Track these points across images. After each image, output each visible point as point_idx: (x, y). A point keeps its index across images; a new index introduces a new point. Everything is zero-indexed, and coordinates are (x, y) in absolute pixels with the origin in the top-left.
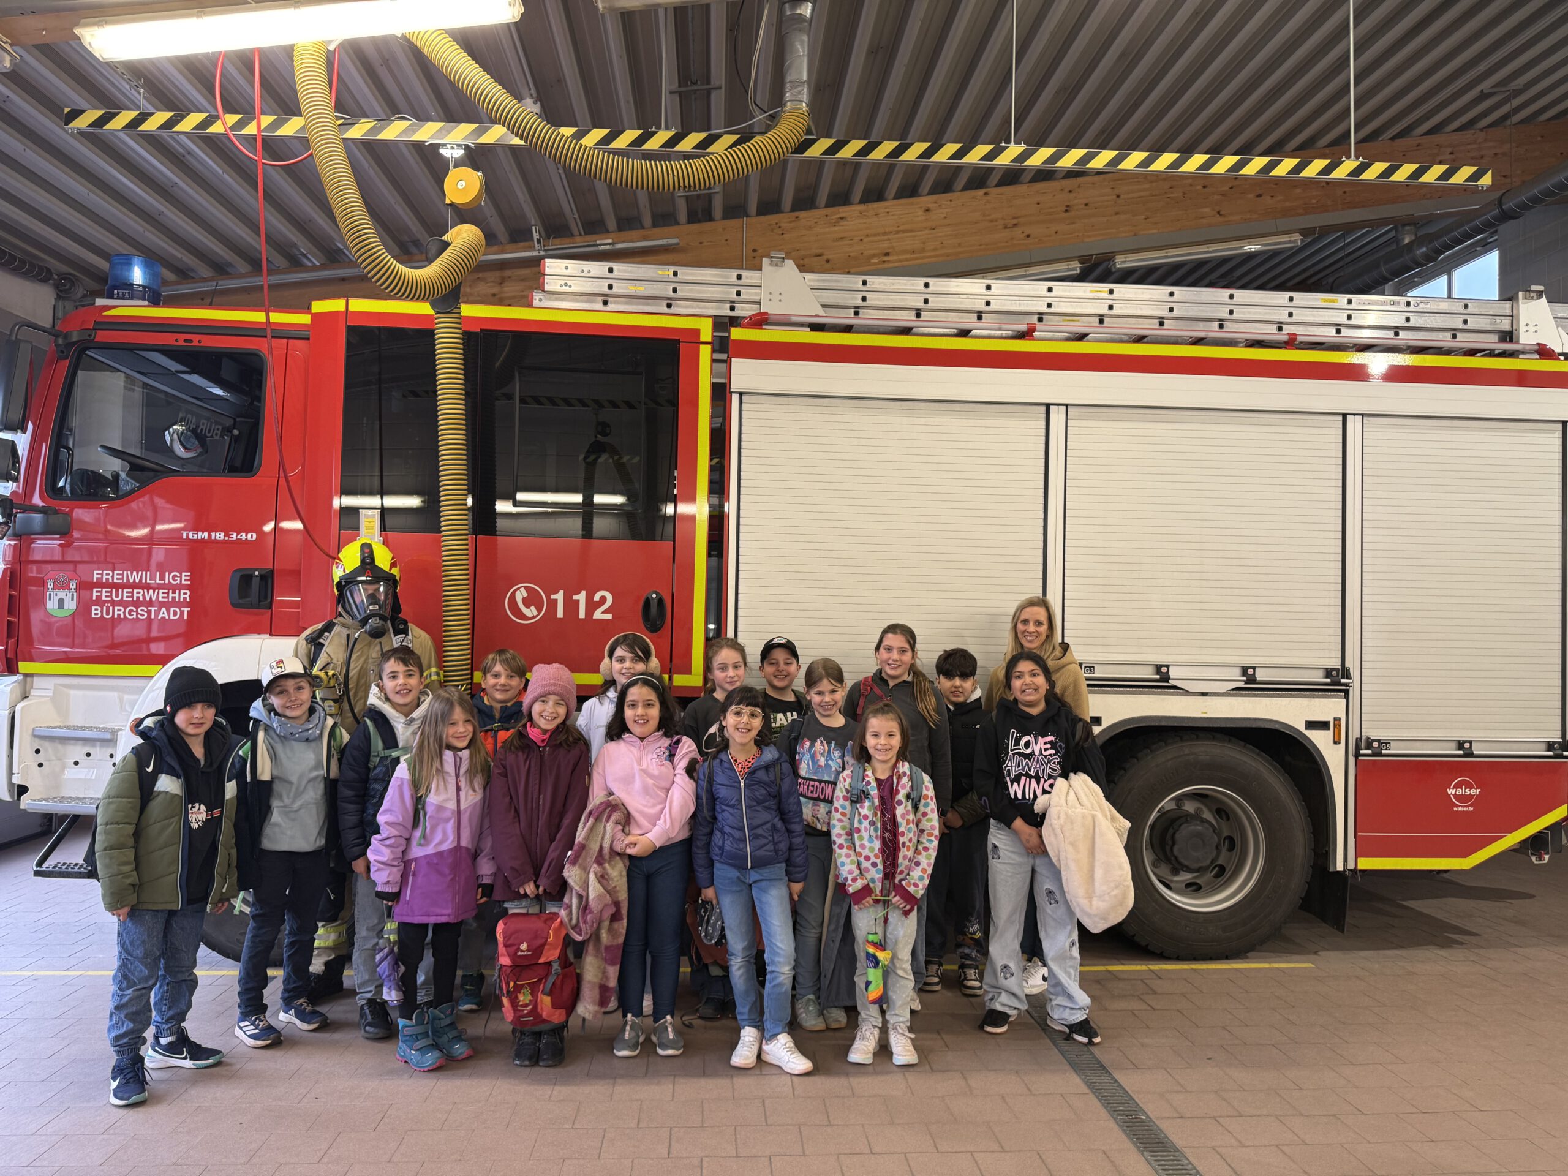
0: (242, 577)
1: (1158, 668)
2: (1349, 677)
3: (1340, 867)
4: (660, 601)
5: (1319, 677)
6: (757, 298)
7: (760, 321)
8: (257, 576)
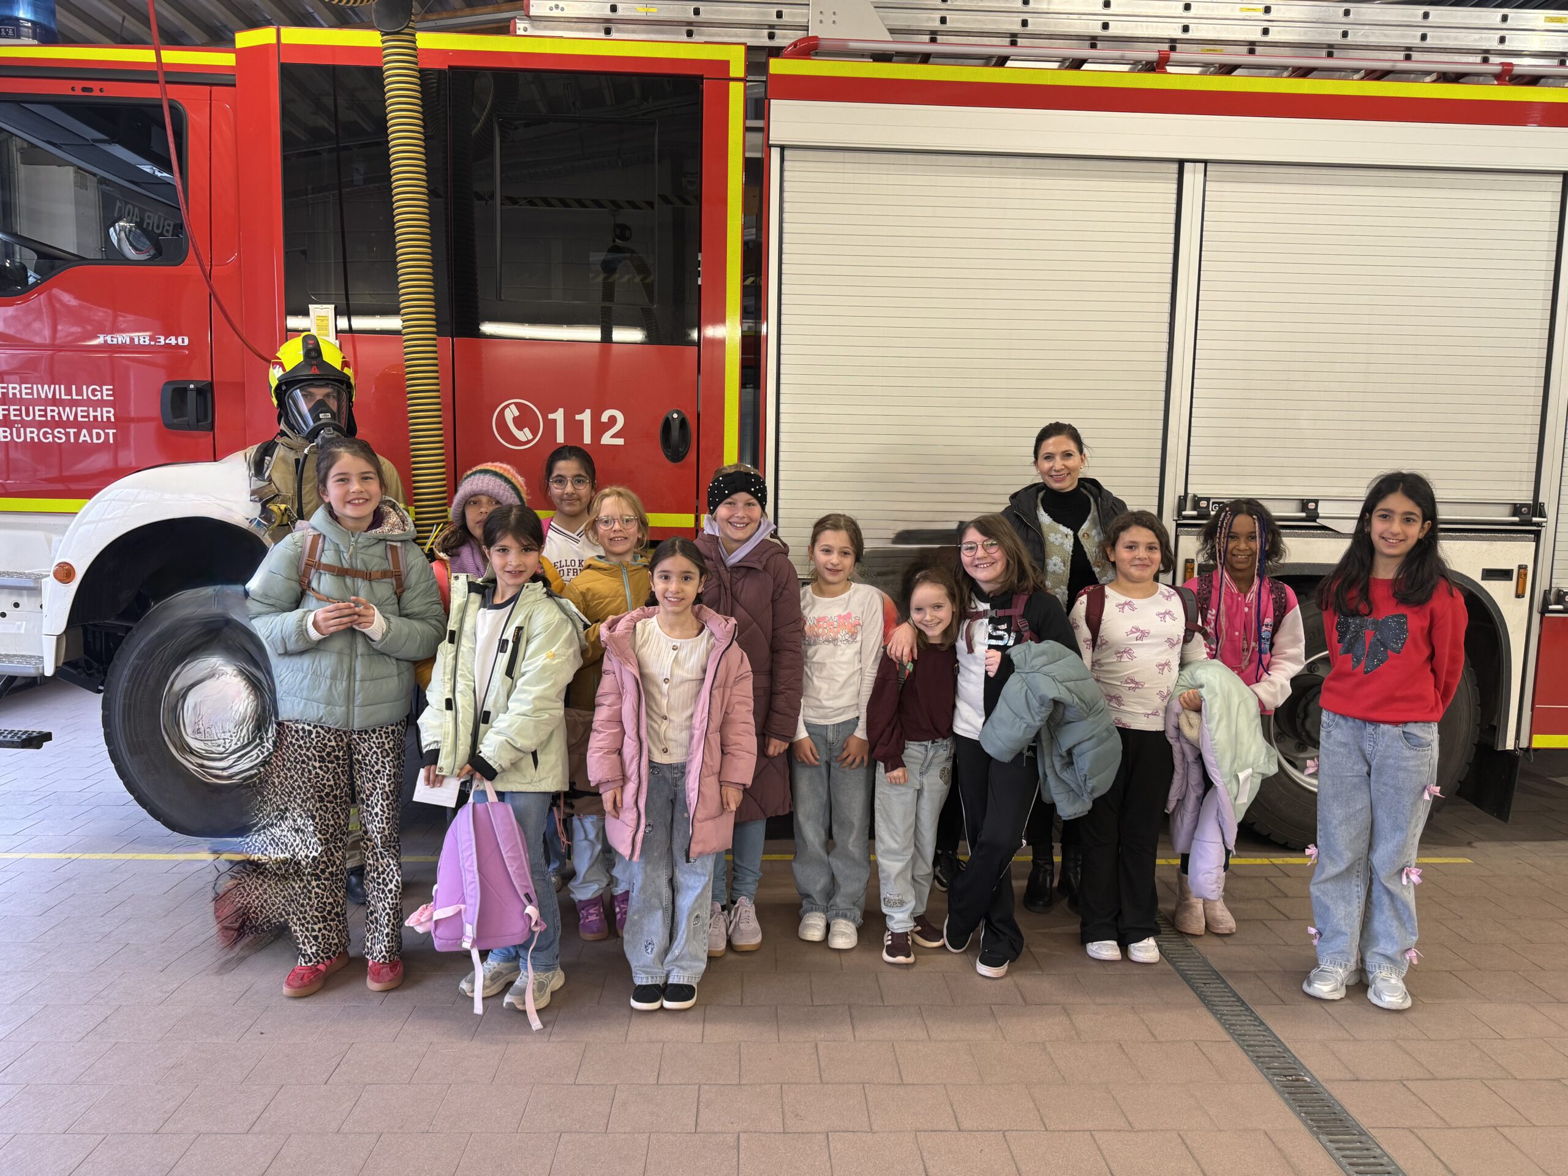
0: (175, 391)
1: (1304, 504)
2: (1542, 514)
3: (1510, 745)
4: (683, 422)
5: (1503, 515)
6: (802, 20)
7: (808, 48)
8: (192, 390)
